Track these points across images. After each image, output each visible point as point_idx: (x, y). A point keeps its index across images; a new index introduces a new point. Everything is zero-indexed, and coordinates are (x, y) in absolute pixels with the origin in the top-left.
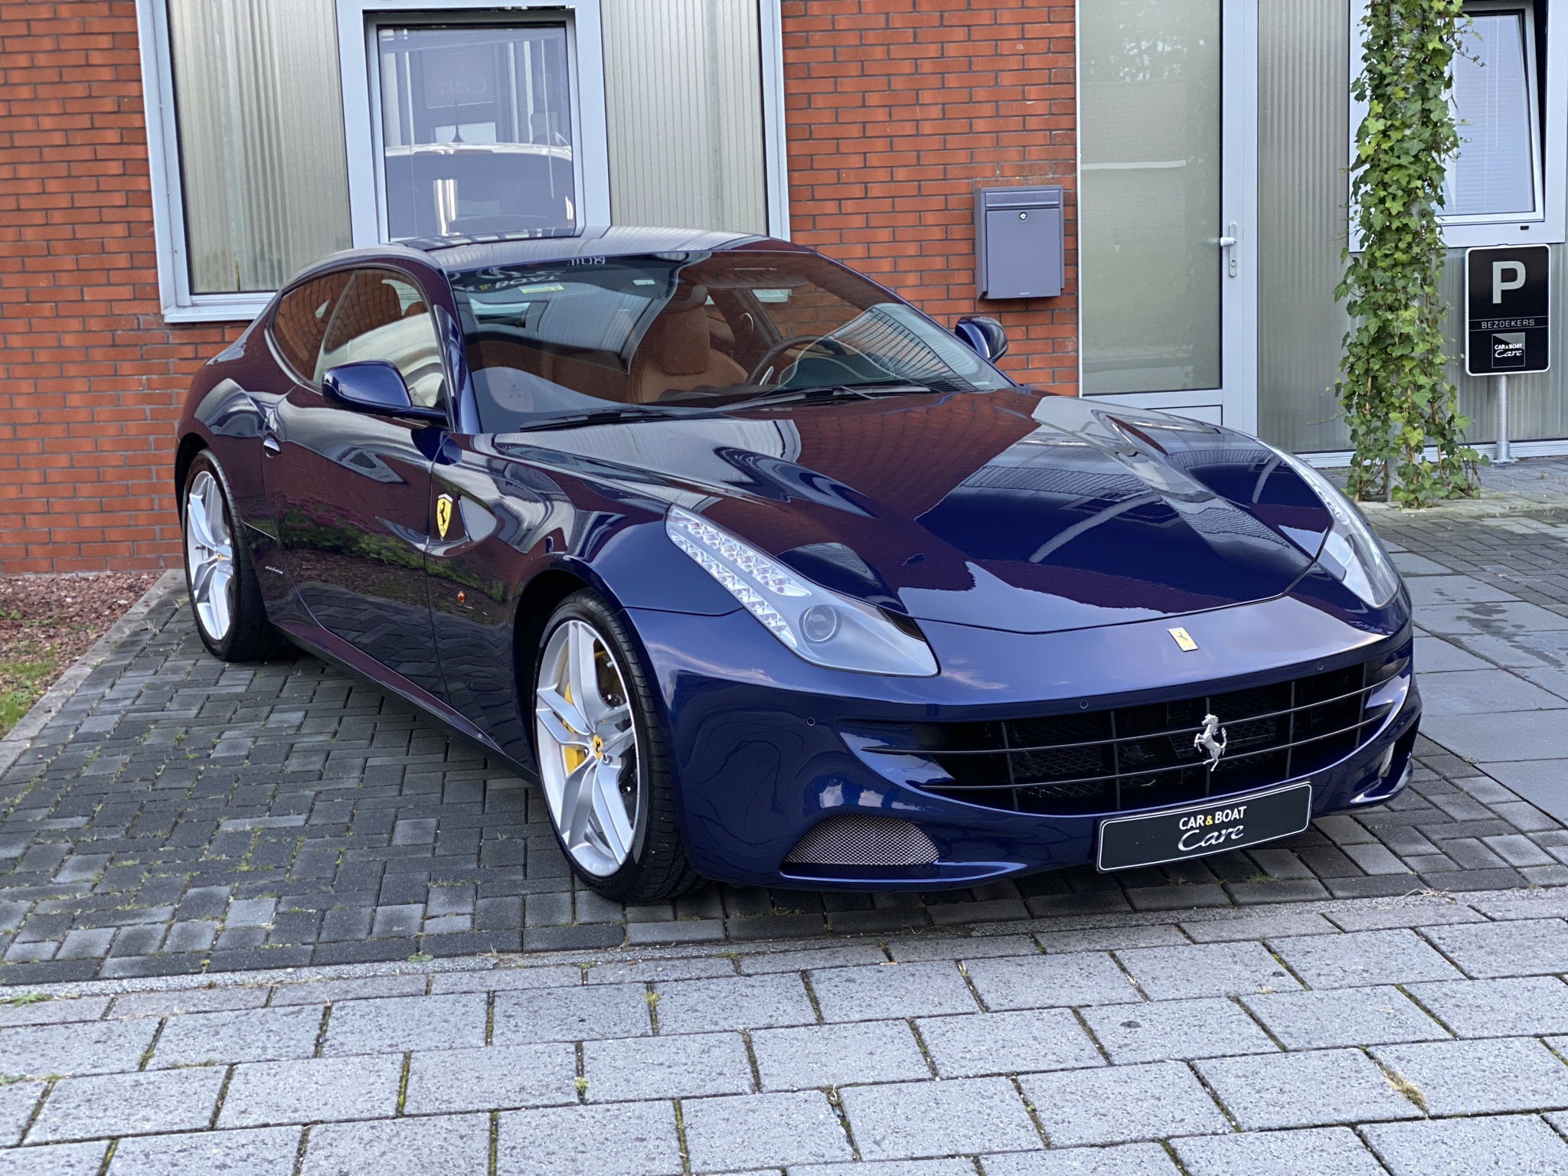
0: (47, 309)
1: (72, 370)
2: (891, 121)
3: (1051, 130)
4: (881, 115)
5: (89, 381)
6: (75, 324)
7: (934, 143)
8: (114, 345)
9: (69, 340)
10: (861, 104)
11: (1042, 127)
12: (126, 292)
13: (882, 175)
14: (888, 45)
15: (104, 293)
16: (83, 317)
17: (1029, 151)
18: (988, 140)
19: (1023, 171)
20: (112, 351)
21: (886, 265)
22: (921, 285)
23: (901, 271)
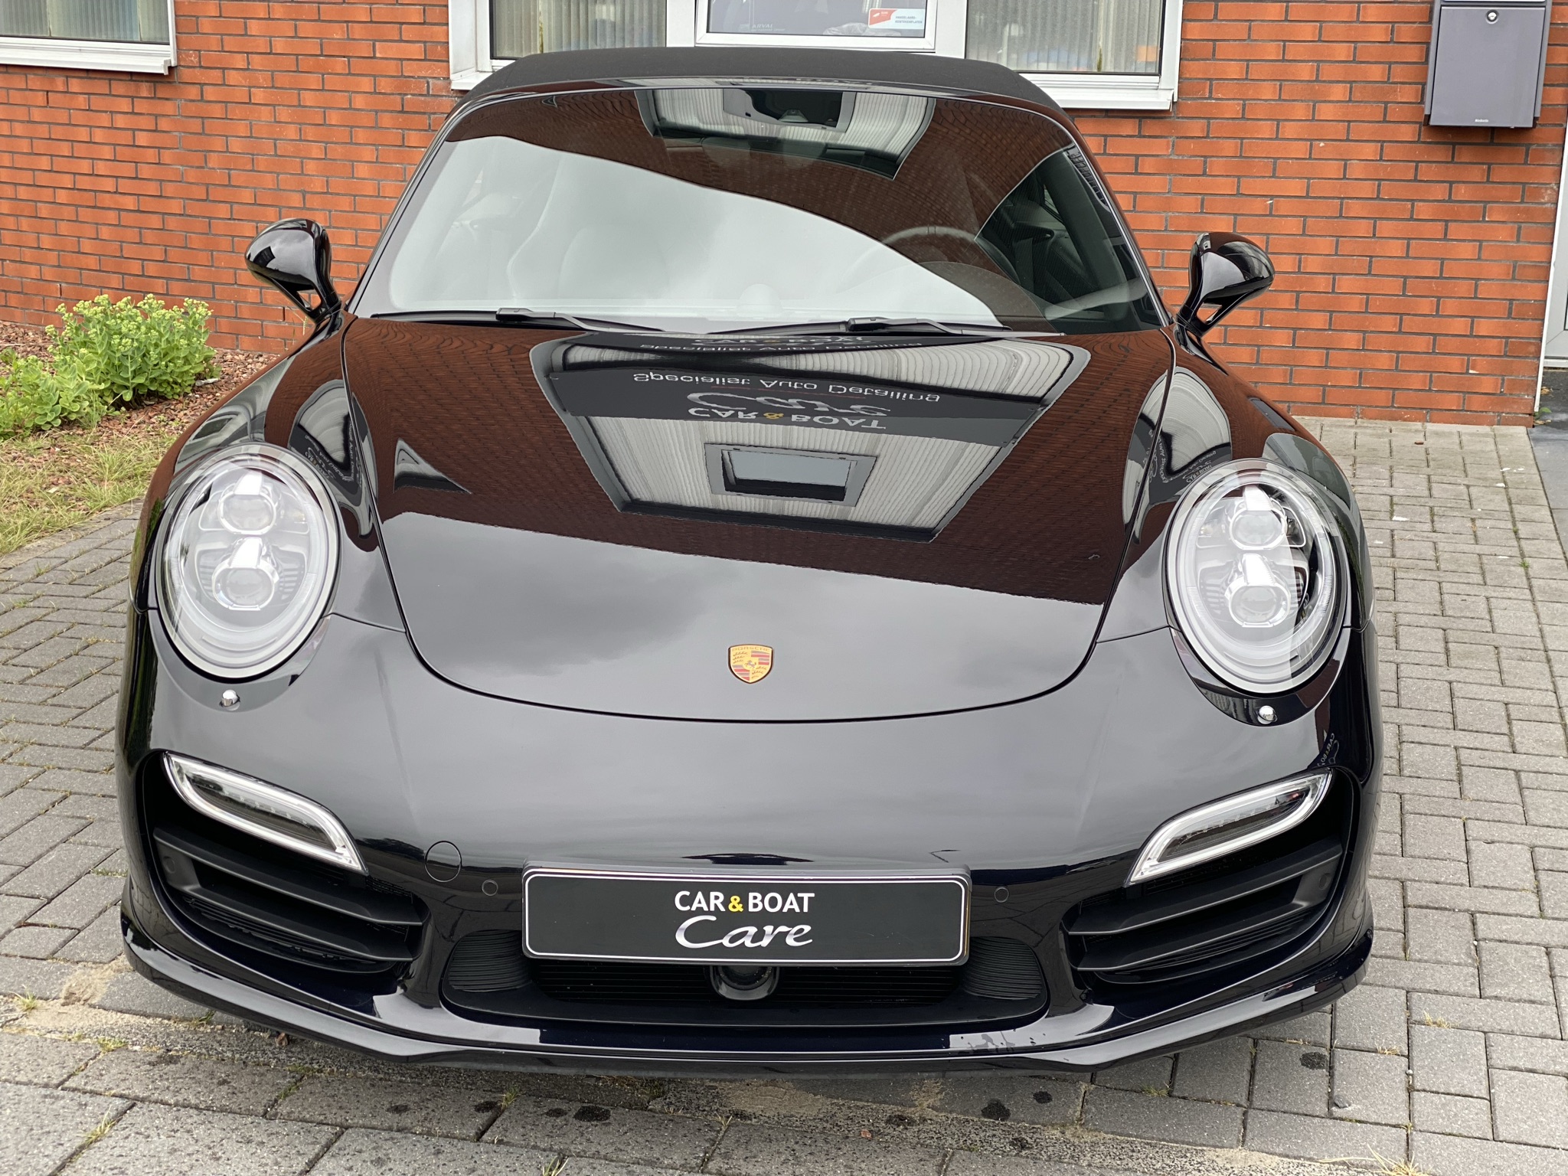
0: (340, 64)
1: (361, 136)
5: (377, 150)
6: (366, 84)
8: (402, 112)
9: (359, 102)
12: (416, 51)
15: (394, 50)
16: (375, 76)
20: (401, 118)
21: (1305, 72)
22: (1350, 101)
23: (1324, 81)
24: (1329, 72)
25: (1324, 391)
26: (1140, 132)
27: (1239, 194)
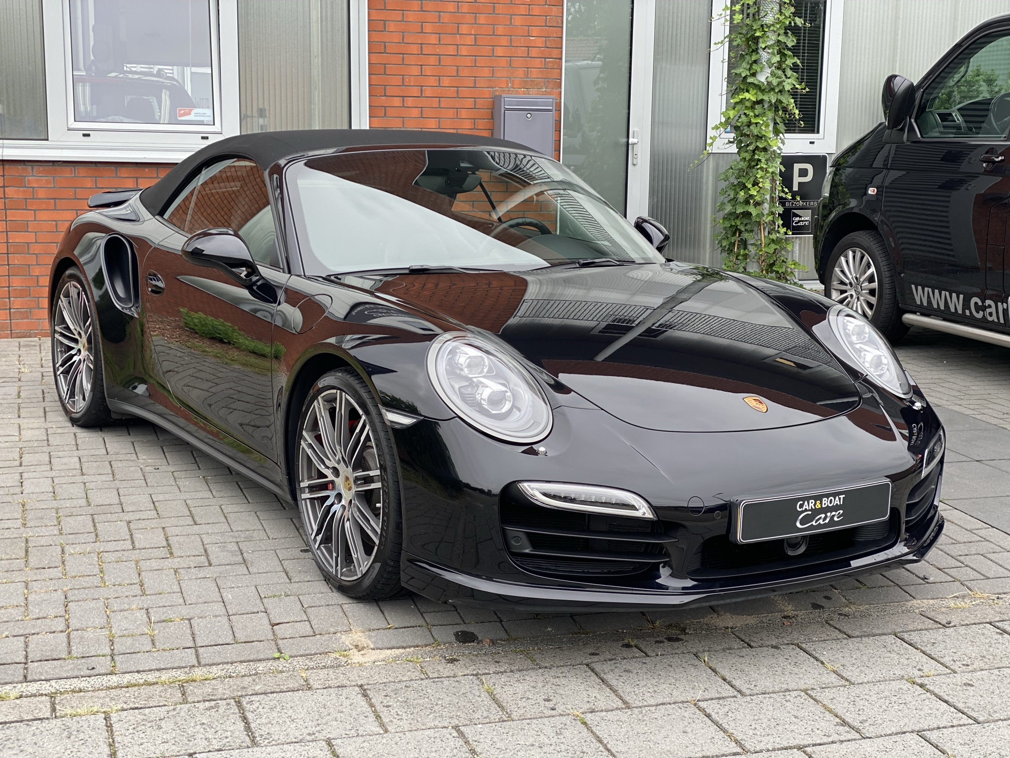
2: (440, 44)
3: (545, 58)
4: (433, 39)
7: (468, 61)
10: (420, 31)
11: (540, 56)
13: (432, 81)
17: (531, 71)
18: (503, 62)
19: (527, 84)
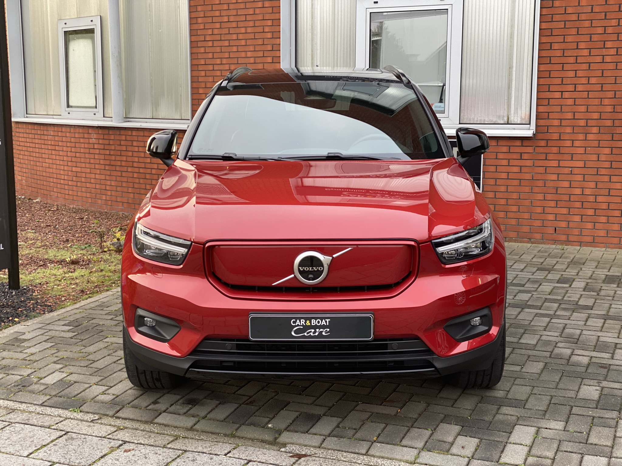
2: (590, 55)
4: (586, 52)
7: (611, 66)
10: (576, 48)
13: (584, 81)
14: (591, 20)
21: (582, 123)
22: (599, 133)
23: (589, 126)
24: (590, 123)
25: (594, 238)
26: (522, 144)
27: (559, 166)
